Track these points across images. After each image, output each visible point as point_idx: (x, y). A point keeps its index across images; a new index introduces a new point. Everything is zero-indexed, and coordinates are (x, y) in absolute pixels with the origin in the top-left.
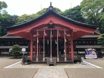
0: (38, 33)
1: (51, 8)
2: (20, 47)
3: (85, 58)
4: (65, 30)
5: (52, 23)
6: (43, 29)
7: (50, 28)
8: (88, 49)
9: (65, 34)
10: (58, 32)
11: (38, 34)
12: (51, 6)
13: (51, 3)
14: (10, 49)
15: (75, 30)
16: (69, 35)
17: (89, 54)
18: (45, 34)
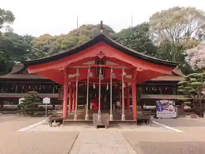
0: (78, 71)
1: (101, 31)
2: (40, 95)
3: (156, 117)
4: (123, 68)
5: (103, 56)
6: (88, 65)
7: (98, 64)
8: (160, 101)
9: (124, 74)
10: (111, 71)
11: (77, 74)
14: (20, 99)
15: (140, 69)
16: (129, 77)
17: (162, 109)
18: (90, 75)
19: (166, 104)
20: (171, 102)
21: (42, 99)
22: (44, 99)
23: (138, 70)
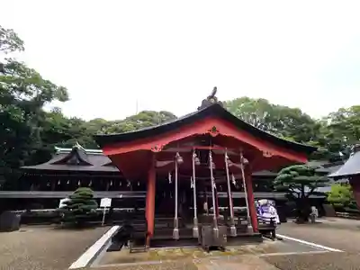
1: (213, 101)
2: (96, 194)
5: (217, 133)
10: (226, 157)
11: (180, 160)
12: (212, 97)
13: (216, 88)
15: (267, 154)
19: (266, 205)
20: (270, 202)
21: (99, 200)
22: (102, 200)
23: (265, 155)
